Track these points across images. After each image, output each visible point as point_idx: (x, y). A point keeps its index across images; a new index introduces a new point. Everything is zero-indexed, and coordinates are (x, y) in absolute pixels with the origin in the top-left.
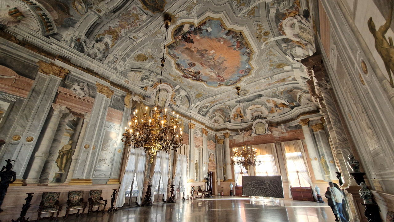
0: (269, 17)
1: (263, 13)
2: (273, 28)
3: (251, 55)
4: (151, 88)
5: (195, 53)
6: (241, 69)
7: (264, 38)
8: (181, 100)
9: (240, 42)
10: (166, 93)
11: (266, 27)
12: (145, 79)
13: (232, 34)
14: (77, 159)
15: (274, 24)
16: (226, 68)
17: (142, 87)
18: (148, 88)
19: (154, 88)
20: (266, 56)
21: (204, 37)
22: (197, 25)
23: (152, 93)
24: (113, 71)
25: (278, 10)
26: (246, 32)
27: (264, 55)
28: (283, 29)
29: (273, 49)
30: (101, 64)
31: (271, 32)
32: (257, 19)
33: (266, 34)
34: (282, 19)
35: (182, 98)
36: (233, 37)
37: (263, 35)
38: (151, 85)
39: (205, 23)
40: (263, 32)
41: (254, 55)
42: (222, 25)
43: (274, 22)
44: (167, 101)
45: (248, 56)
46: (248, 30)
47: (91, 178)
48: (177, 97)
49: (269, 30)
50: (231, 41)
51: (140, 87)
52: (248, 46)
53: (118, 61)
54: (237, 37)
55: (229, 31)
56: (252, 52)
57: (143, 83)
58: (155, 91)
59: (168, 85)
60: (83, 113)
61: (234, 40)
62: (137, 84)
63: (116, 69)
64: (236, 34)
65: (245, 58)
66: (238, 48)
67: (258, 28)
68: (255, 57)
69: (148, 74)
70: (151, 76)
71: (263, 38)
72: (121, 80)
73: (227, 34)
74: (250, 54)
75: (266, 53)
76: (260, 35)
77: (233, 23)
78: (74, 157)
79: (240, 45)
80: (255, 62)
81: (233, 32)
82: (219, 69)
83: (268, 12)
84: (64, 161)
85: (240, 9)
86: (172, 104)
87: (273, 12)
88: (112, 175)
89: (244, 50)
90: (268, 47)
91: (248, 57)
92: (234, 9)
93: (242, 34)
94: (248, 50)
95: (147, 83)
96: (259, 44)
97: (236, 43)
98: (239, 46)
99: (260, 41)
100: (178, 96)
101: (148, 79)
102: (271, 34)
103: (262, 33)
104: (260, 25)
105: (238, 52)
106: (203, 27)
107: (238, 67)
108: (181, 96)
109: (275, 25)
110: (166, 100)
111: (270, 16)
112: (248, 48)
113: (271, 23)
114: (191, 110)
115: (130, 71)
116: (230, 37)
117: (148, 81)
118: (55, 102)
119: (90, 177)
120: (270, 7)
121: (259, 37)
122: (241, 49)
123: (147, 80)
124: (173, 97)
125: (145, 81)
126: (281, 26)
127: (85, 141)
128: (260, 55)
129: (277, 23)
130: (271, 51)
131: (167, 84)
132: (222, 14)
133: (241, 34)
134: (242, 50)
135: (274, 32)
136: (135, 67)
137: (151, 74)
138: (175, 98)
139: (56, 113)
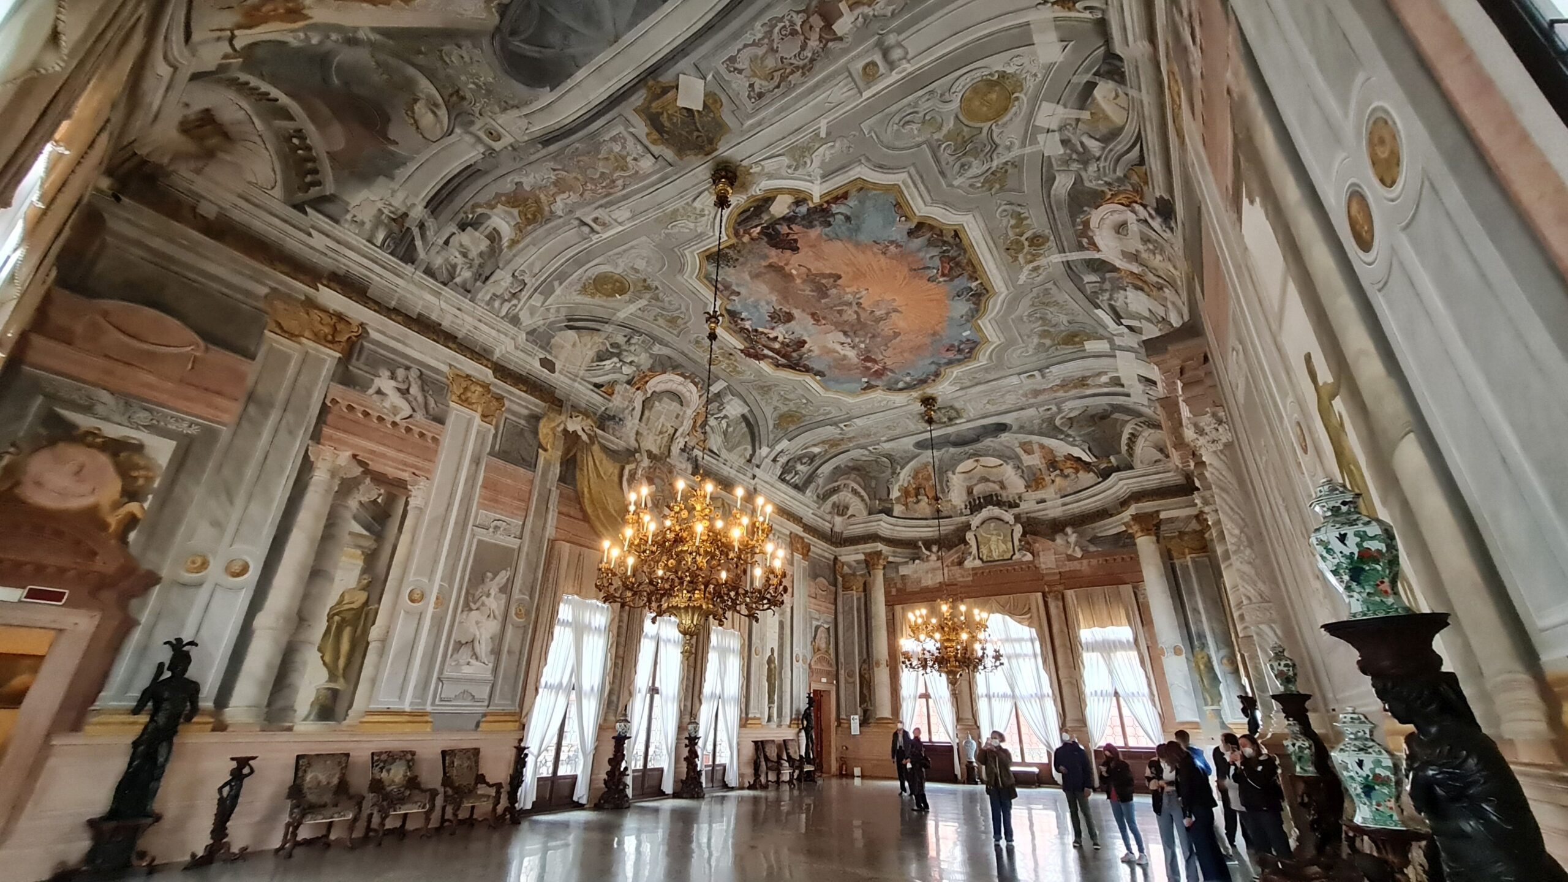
0: (1049, 196)
1: (1031, 182)
2: (1060, 226)
3: (983, 299)
4: (628, 387)
5: (798, 281)
6: (947, 342)
7: (1029, 253)
8: (725, 433)
9: (953, 259)
10: (675, 406)
11: (1037, 221)
12: (613, 355)
13: (929, 235)
14: (384, 641)
15: (1063, 215)
16: (896, 335)
17: (598, 386)
18: (617, 388)
19: (638, 389)
20: (1033, 305)
21: (838, 238)
22: (817, 200)
23: (627, 407)
24: (506, 326)
25: (1079, 180)
26: (975, 232)
27: (1026, 302)
28: (1090, 234)
29: (1054, 288)
30: (466, 303)
31: (1052, 238)
32: (1012, 196)
33: (1037, 241)
34: (1088, 206)
35: (728, 426)
36: (930, 243)
37: (1026, 243)
38: (625, 378)
39: (845, 196)
40: (1028, 234)
41: (991, 302)
42: (900, 207)
43: (1065, 211)
44: (678, 434)
45: (974, 303)
46: (982, 225)
47: (429, 708)
48: (712, 422)
49: (1047, 231)
50: (921, 254)
51: (590, 383)
52: (975, 272)
53: (525, 295)
54: (945, 243)
55: (920, 225)
56: (987, 291)
57: (601, 372)
58: (639, 397)
59: (685, 377)
60: (405, 476)
61: (934, 252)
62: (581, 373)
63: (515, 320)
64: (941, 233)
65: (962, 307)
66: (943, 275)
67: (1013, 222)
68: (995, 306)
69: (620, 339)
70: (632, 348)
71: (1025, 251)
72: (529, 359)
73: (911, 233)
74: (979, 296)
75: (1031, 296)
76: (1018, 242)
77: (934, 202)
78: (374, 633)
79: (951, 268)
80: (993, 322)
81: (932, 228)
82: (874, 336)
83: (1049, 181)
84: (345, 646)
85: (963, 166)
86: (692, 444)
87: (1063, 184)
88: (497, 699)
89: (962, 282)
90: (1038, 279)
91: (972, 306)
92: (943, 163)
93: (962, 235)
94: (974, 285)
95: (614, 370)
96: (1011, 269)
97: (937, 262)
98: (946, 272)
99: (1016, 259)
100: (716, 419)
101: (618, 355)
102: (1052, 243)
103: (1023, 239)
104: (1020, 214)
105: (942, 288)
106: (835, 208)
107: (934, 334)
108: (725, 417)
109: (1067, 219)
110: (676, 430)
111: (1052, 192)
112: (977, 279)
113: (1056, 212)
114: (758, 466)
115: (560, 329)
116: (918, 242)
117: (618, 365)
118: (316, 436)
119: (425, 704)
120: (1055, 167)
121: (1012, 249)
122: (952, 280)
123: (615, 359)
124: (699, 422)
125: (608, 364)
126: (1087, 224)
127: (411, 577)
128: (1013, 302)
129: (1073, 216)
130: (1047, 292)
131: (682, 375)
132: (905, 175)
133: (956, 234)
134: (957, 282)
135: (1063, 239)
136: (580, 313)
137: (633, 341)
138: (705, 423)
139: (320, 476)
